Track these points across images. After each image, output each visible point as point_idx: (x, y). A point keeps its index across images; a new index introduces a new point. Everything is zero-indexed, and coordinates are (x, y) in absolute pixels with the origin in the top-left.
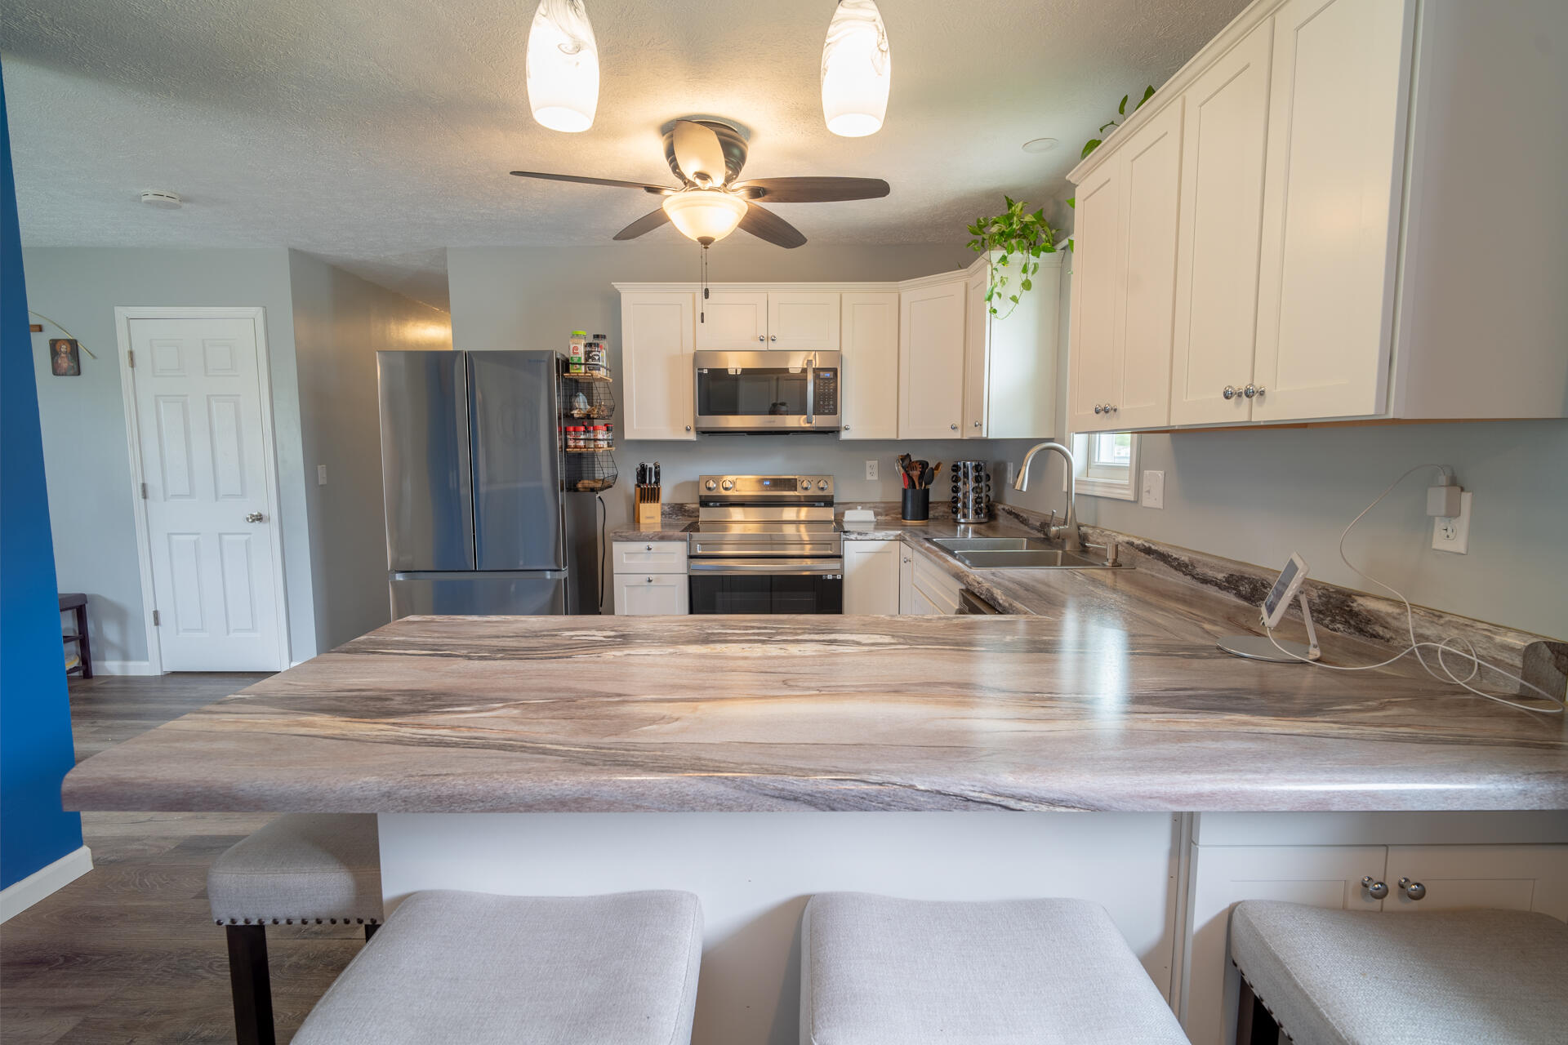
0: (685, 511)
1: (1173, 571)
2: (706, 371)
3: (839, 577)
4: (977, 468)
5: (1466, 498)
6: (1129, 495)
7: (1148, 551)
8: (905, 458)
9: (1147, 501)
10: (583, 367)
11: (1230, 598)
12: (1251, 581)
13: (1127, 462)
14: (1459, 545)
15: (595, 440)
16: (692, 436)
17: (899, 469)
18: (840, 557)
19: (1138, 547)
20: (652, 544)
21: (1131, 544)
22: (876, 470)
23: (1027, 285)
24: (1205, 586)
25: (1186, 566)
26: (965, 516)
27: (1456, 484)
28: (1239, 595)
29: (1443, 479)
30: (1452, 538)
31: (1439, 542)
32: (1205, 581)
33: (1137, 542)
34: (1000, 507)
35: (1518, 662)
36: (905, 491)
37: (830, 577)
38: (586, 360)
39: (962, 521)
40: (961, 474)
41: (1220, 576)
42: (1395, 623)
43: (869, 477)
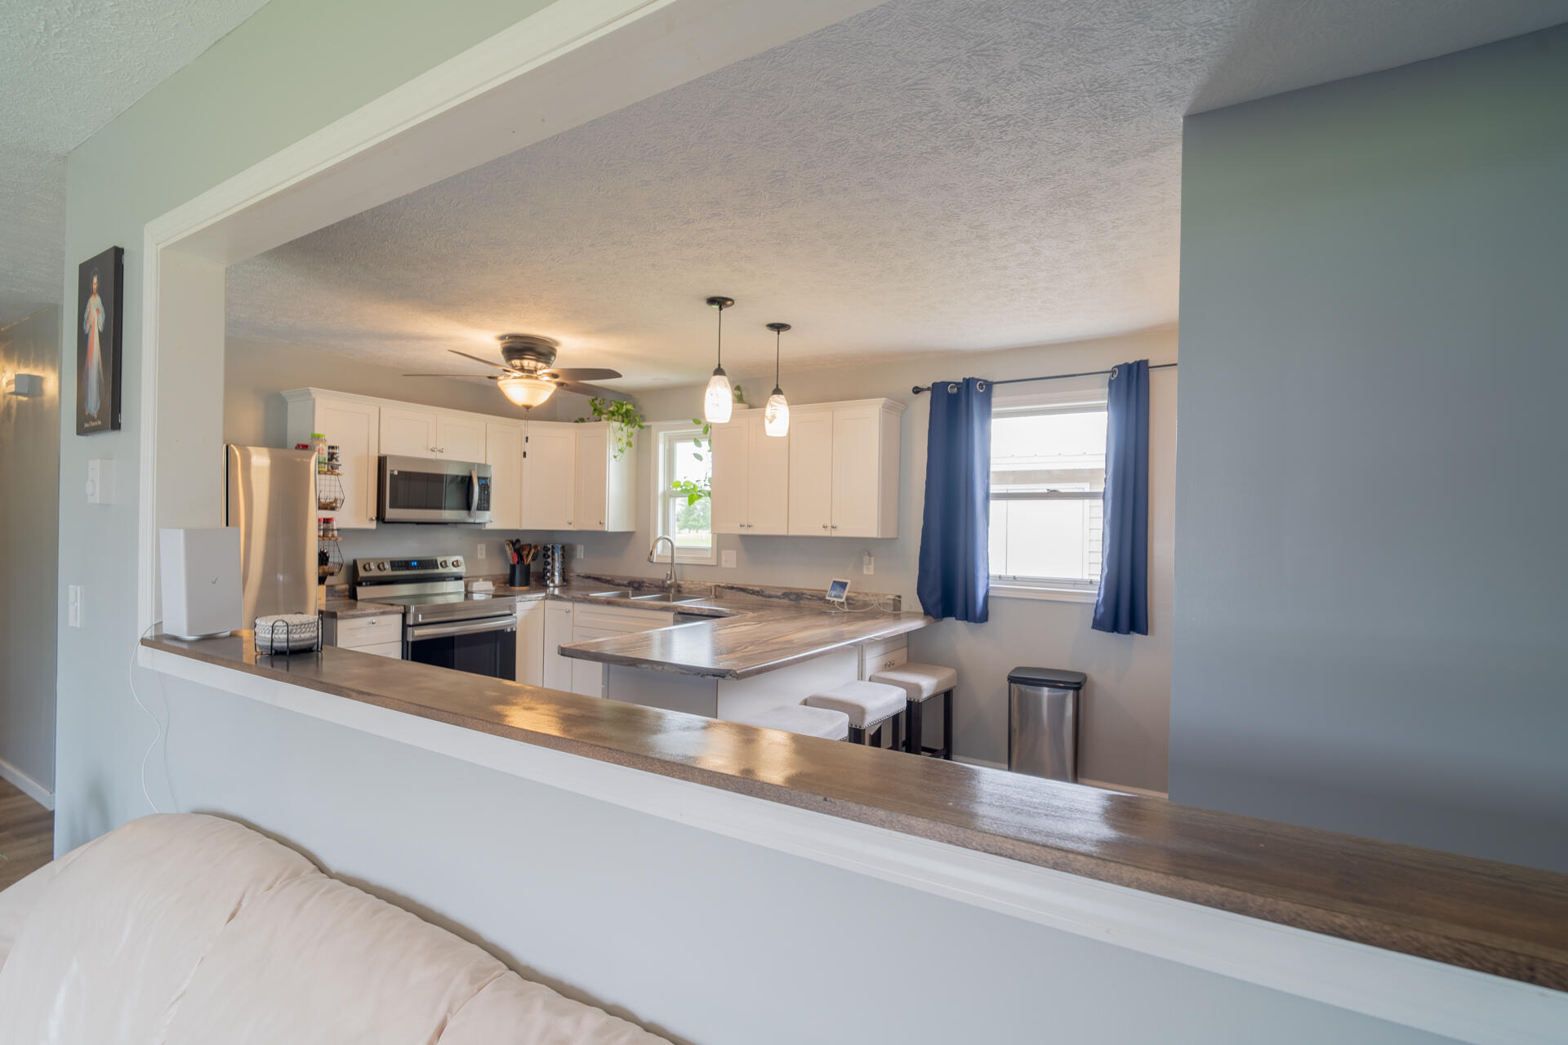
0: (335, 591)
1: (749, 595)
2: (396, 473)
3: (514, 629)
4: (563, 547)
5: (872, 559)
6: (714, 563)
7: (732, 588)
8: (513, 543)
9: (724, 564)
10: (326, 466)
11: (786, 601)
12: (795, 594)
13: (709, 545)
14: (871, 572)
15: (333, 530)
16: (373, 525)
17: (509, 550)
18: (511, 615)
19: (723, 587)
20: (374, 619)
21: (719, 586)
22: (484, 552)
23: (629, 444)
24: (770, 599)
25: (758, 592)
26: (553, 581)
27: (869, 555)
28: (790, 600)
29: (866, 553)
30: (868, 570)
31: (865, 572)
32: (770, 597)
33: (722, 585)
34: (572, 574)
35: (892, 602)
36: (513, 567)
37: (509, 630)
38: (329, 460)
39: (551, 585)
40: (550, 553)
41: (779, 594)
42: (856, 599)
43: (479, 556)
